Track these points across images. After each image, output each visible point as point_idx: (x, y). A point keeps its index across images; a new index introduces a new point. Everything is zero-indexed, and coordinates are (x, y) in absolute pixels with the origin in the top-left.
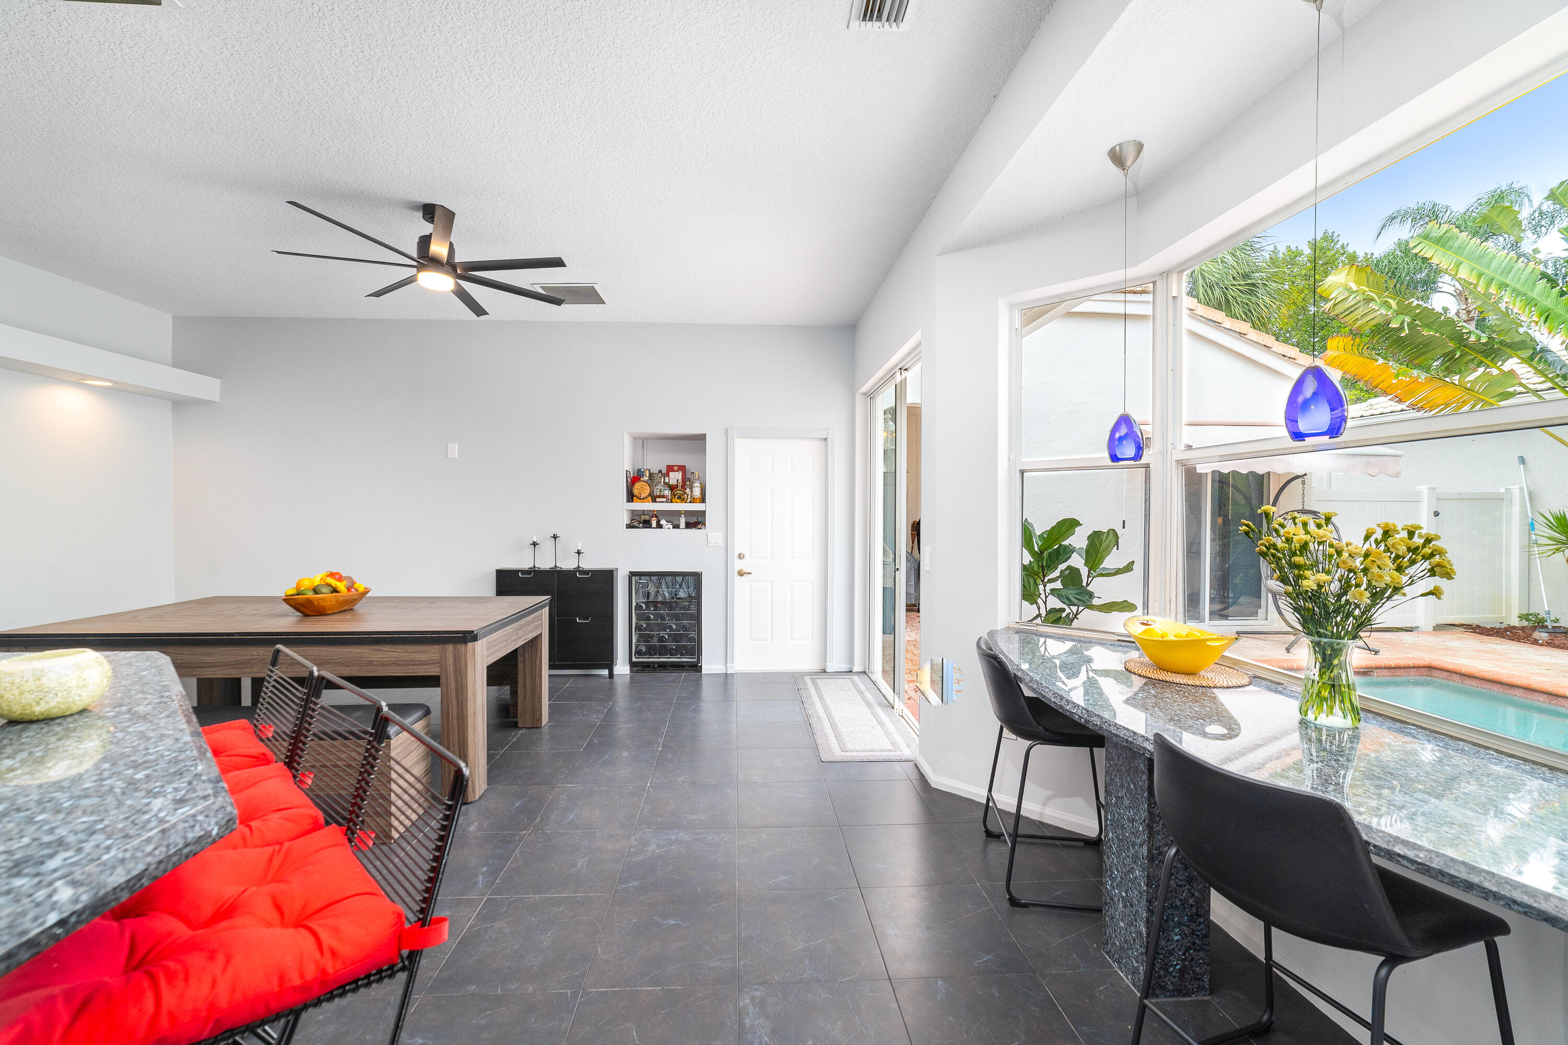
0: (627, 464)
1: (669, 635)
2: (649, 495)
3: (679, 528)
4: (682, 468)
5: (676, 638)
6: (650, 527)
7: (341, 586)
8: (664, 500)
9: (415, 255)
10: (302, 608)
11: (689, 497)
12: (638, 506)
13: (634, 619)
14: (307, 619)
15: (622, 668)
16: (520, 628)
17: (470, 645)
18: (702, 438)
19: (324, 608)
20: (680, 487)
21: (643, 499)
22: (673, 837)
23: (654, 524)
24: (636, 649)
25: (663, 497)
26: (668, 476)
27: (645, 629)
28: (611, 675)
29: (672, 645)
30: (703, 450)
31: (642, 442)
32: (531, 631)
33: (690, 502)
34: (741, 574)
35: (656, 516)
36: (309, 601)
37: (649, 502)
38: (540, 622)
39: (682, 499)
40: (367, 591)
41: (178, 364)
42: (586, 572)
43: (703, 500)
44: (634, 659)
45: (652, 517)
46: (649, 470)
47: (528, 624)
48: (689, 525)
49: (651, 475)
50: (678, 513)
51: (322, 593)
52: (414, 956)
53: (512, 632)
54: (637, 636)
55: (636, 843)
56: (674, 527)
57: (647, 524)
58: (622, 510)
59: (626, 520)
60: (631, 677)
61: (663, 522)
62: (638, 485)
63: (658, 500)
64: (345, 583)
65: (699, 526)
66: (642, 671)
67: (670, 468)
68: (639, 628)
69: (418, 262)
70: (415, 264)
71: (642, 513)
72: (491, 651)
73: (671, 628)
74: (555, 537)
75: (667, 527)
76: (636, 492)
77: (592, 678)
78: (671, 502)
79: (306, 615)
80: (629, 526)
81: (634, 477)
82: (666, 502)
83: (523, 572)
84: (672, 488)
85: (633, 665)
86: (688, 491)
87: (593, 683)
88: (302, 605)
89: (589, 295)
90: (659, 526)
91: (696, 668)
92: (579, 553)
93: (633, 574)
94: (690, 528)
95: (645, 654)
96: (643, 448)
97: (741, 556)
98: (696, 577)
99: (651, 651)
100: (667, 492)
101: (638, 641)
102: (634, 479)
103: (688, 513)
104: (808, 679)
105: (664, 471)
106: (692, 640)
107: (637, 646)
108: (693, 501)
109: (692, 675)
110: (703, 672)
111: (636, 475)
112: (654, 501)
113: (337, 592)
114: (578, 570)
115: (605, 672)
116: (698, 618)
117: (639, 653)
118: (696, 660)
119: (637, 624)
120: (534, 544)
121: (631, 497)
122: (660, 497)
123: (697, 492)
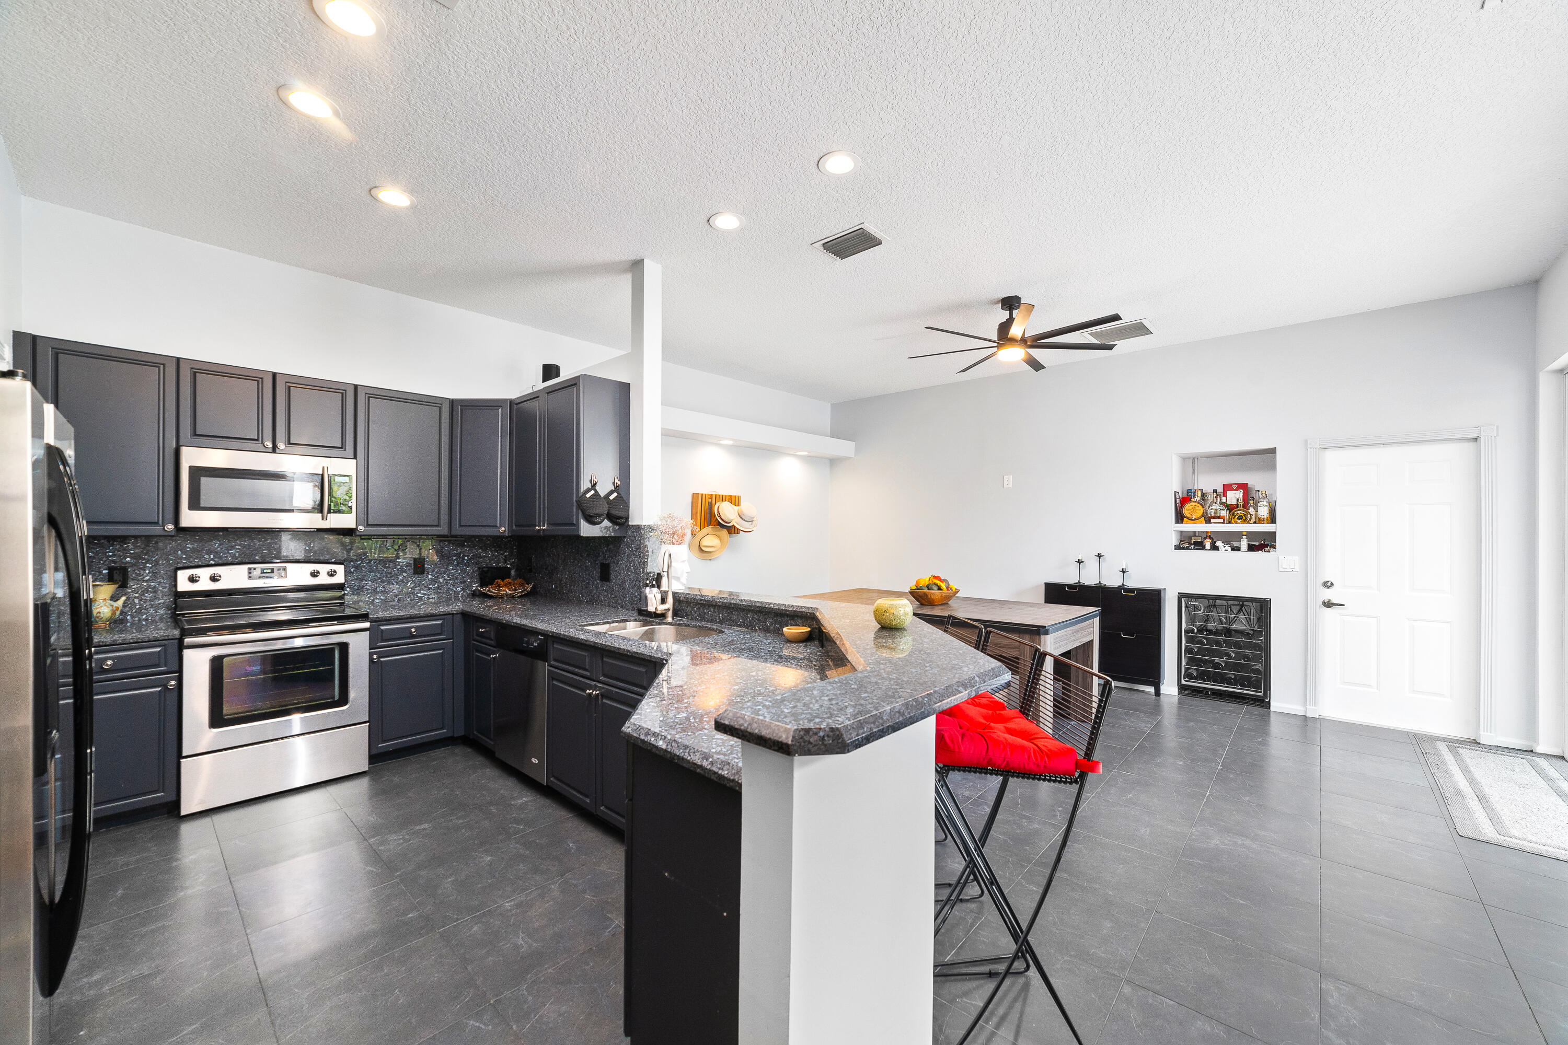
0: (1174, 485)
1: (1226, 663)
2: (1203, 516)
3: (1239, 550)
4: (1243, 487)
5: (1236, 667)
6: (1203, 548)
7: (943, 585)
8: (1222, 521)
9: (996, 339)
10: (920, 599)
11: (1253, 517)
12: (1187, 527)
13: (1184, 642)
14: (924, 607)
15: (1170, 687)
16: (1077, 631)
17: (1043, 637)
18: (1273, 451)
19: (933, 600)
20: (1241, 506)
21: (1195, 519)
22: (1240, 842)
23: (1208, 545)
24: (1185, 672)
25: (1219, 517)
26: (1225, 495)
27: (1197, 653)
28: (1157, 693)
29: (1231, 674)
30: (1272, 466)
31: (1193, 462)
32: (1084, 636)
33: (1255, 523)
34: (1328, 604)
35: (1210, 538)
36: (925, 594)
37: (1201, 523)
38: (1092, 629)
39: (1244, 519)
40: (957, 591)
41: (835, 434)
42: (1132, 590)
43: (1272, 519)
44: (1183, 682)
45: (1205, 538)
46: (1202, 490)
47: (1082, 629)
48: (1251, 548)
49: (1204, 495)
50: (1238, 535)
51: (933, 590)
52: (1083, 776)
53: (1072, 633)
54: (1186, 660)
55: (1197, 833)
56: (1233, 549)
57: (1200, 546)
58: (1171, 531)
59: (1175, 541)
60: (1179, 699)
61: (1219, 544)
62: (1188, 507)
63: (1212, 520)
64: (944, 583)
65: (1267, 549)
66: (1194, 696)
67: (1227, 487)
68: (1189, 651)
69: (998, 343)
70: (996, 345)
71: (1192, 534)
72: (1057, 645)
73: (1229, 656)
74: (1099, 556)
75: (1224, 549)
76: (1186, 512)
77: (1135, 692)
78: (1230, 523)
79: (922, 604)
80: (1178, 547)
81: (1183, 498)
82: (1223, 523)
83: (1070, 586)
84: (1230, 508)
85: (1182, 688)
86: (1251, 510)
87: (1137, 696)
88: (921, 597)
89: (1139, 329)
90: (1214, 548)
91: (1263, 702)
92: (1123, 571)
93: (1181, 596)
94: (1253, 550)
95: (1196, 678)
96: (1193, 467)
97: (1327, 585)
98: (1263, 607)
99: (1202, 676)
100: (1224, 513)
101: (1187, 664)
102: (1183, 500)
103: (1250, 535)
104: (1442, 747)
105: (1220, 490)
106: (1258, 672)
107: (1187, 669)
108: (1259, 521)
109: (1257, 710)
110: (1272, 709)
111: (1185, 495)
112: (1208, 521)
113: (941, 590)
114: (1122, 587)
115: (1151, 689)
116: (1265, 649)
117: (1189, 676)
118: (1262, 694)
119: (1186, 647)
120: (1080, 562)
121: (1180, 518)
122: (1215, 517)
123: (1264, 512)
